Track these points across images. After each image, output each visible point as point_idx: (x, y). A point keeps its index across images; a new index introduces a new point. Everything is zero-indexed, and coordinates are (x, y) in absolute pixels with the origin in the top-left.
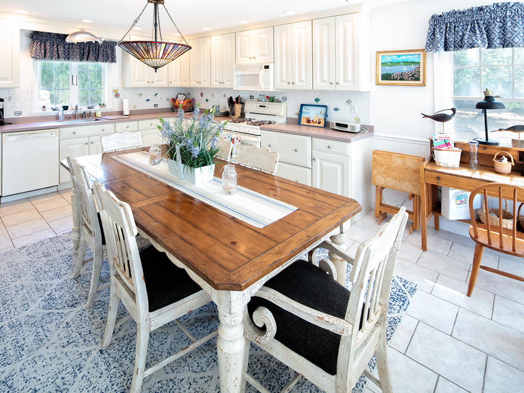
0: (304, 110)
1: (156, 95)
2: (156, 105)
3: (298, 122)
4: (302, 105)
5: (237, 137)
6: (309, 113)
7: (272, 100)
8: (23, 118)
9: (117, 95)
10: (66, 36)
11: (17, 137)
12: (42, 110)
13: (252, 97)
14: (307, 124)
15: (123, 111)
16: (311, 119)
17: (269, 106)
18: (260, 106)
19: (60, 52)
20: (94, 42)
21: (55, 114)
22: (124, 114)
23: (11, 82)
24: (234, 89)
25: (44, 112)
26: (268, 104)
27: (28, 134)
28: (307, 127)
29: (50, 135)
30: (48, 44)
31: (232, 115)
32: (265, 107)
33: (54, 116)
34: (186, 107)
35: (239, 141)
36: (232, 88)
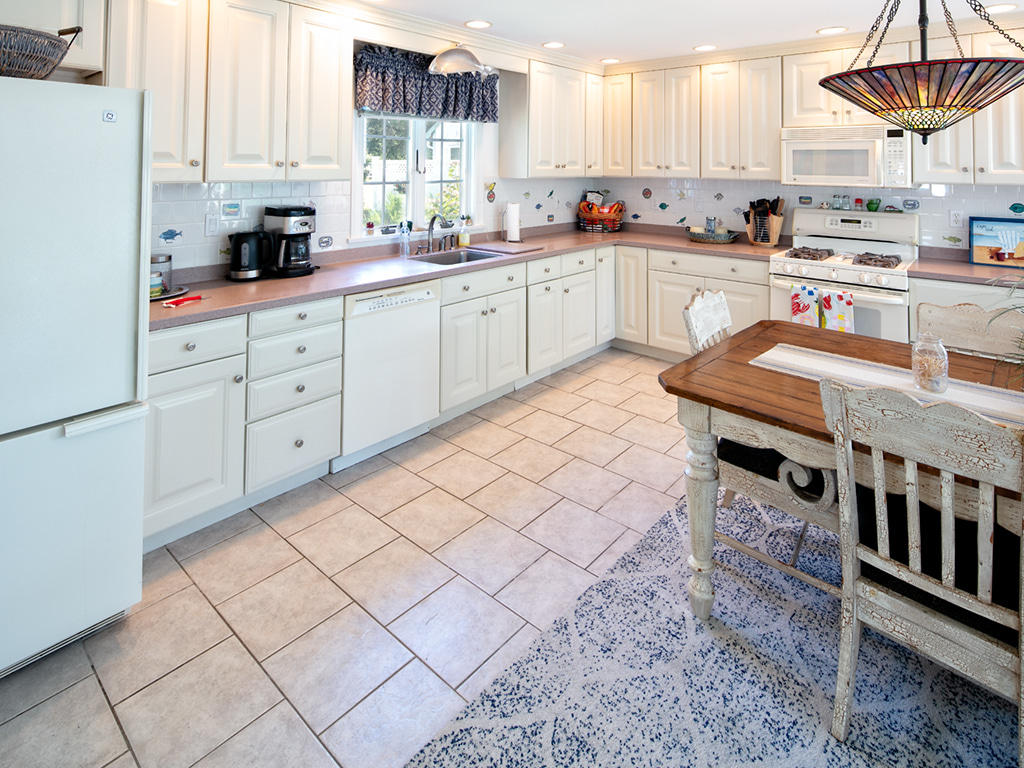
0: (976, 230)
1: (551, 193)
2: (550, 218)
3: (966, 257)
4: (972, 219)
5: (840, 293)
6: (997, 237)
7: (872, 206)
8: (335, 252)
9: (491, 197)
10: (431, 58)
11: (370, 302)
12: (365, 233)
13: (805, 200)
14: (993, 262)
15: (505, 232)
16: (1006, 250)
17: (873, 221)
18: (843, 221)
19: (408, 97)
20: (474, 73)
21: (389, 242)
22: (509, 239)
23: (336, 166)
24: (784, 182)
25: (370, 237)
26: (865, 216)
27: (388, 295)
28: (995, 269)
29: (427, 297)
30: (390, 77)
31: (763, 241)
32: (859, 222)
33: (388, 245)
34: (614, 220)
35: (849, 303)
36: (780, 182)
